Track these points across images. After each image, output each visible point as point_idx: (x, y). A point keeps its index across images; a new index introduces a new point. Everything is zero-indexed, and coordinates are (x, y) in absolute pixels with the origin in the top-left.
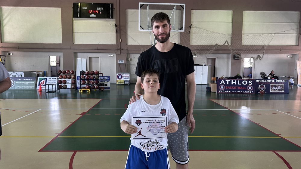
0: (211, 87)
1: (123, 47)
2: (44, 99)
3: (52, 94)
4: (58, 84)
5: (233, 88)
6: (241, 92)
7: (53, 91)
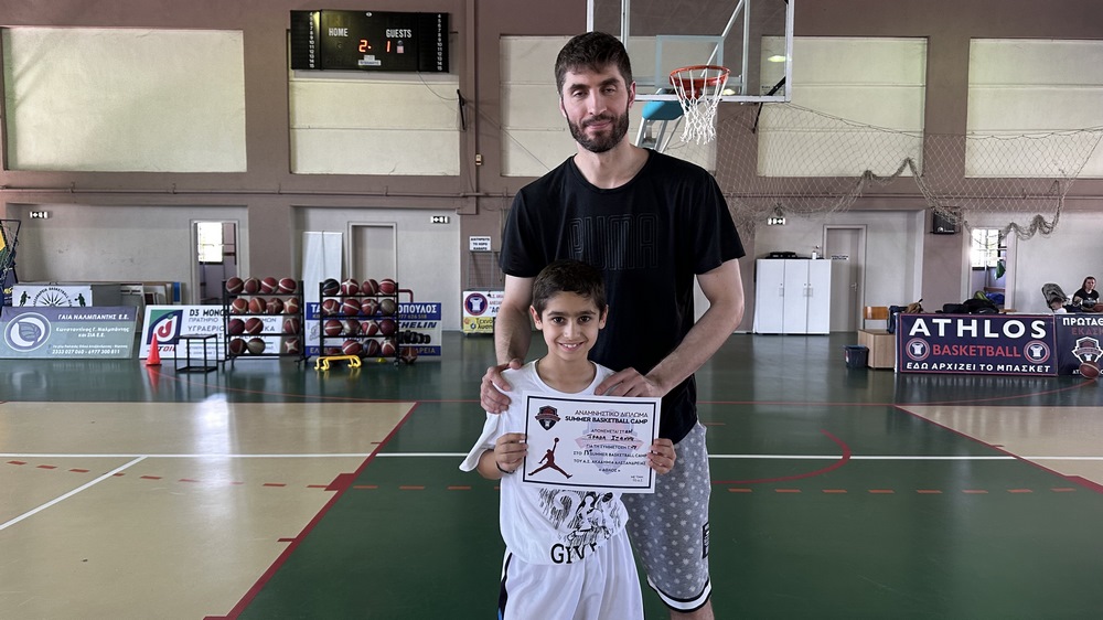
1: (488, 185)
3: (202, 376)
4: (230, 336)
6: (1000, 367)
7: (206, 367)
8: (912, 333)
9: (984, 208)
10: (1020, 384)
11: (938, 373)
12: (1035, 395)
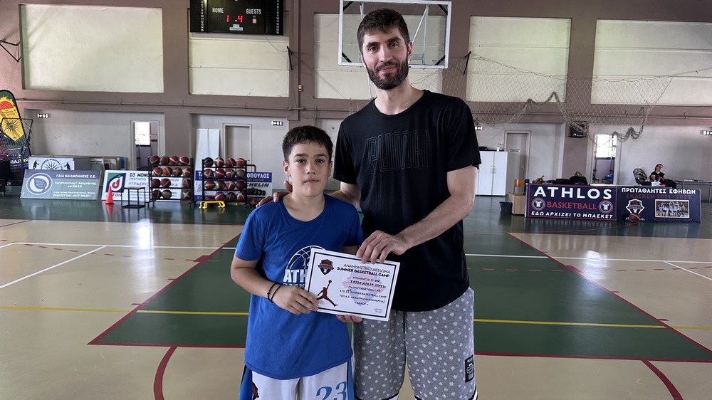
0: (513, 202)
1: (305, 104)
2: (119, 221)
3: (136, 210)
4: (152, 188)
5: (564, 205)
6: (585, 215)
7: (138, 205)
8: (536, 195)
10: (596, 224)
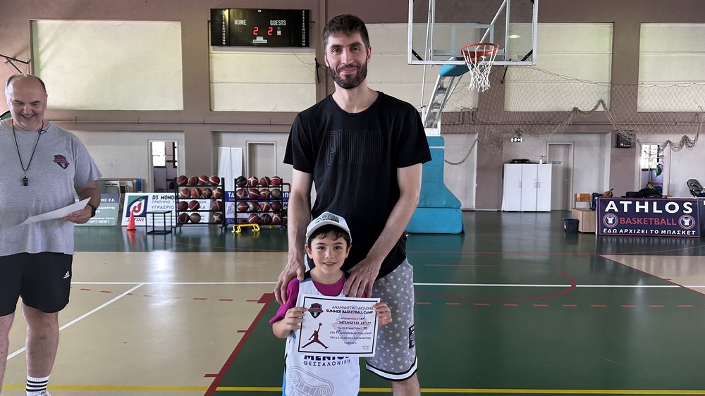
4: (179, 211)
5: (639, 221)
6: (663, 232)
7: (165, 231)
8: (607, 210)
9: (650, 131)
10: (676, 242)
11: (623, 236)
12: (686, 249)
